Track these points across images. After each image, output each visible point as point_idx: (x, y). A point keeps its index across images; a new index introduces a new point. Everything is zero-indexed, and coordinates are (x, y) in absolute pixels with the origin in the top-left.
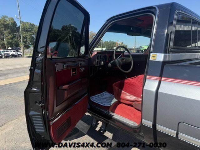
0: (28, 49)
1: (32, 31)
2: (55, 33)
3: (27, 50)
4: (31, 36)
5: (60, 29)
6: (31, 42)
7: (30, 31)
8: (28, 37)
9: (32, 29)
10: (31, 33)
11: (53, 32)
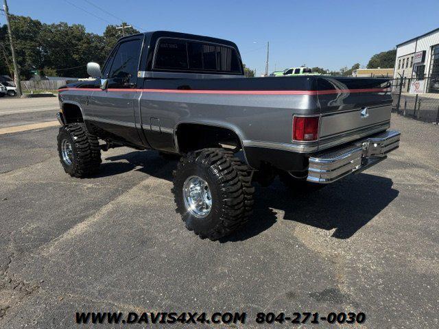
0: (28, 79)
1: (35, 37)
2: (89, 43)
3: (28, 82)
4: (33, 49)
5: (101, 34)
6: (34, 62)
7: (32, 39)
8: (28, 52)
9: (35, 33)
10: (33, 43)
11: (85, 40)
